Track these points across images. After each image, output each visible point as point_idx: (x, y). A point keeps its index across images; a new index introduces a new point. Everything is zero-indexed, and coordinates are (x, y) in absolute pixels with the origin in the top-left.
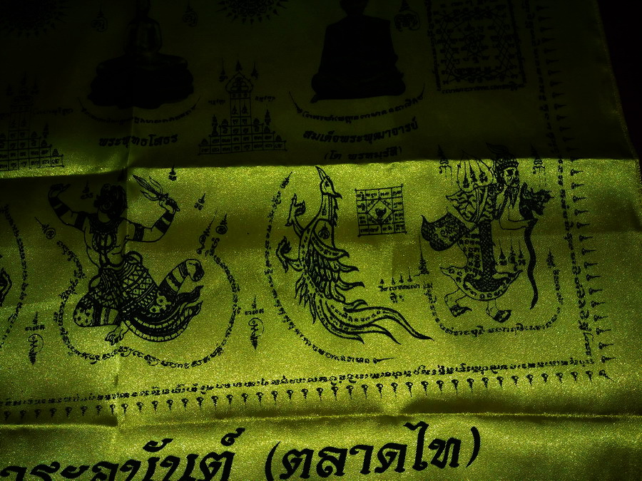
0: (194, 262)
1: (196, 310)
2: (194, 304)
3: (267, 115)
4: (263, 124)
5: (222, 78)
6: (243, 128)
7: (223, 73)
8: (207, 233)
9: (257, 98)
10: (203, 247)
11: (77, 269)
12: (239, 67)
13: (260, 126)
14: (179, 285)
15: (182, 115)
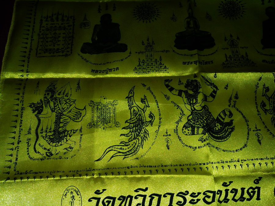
0: (228, 110)
1: (233, 129)
2: (231, 127)
3: (246, 54)
4: (245, 57)
5: (226, 40)
6: (238, 58)
7: (225, 38)
8: (231, 99)
9: (241, 47)
10: (230, 104)
11: (181, 112)
12: (231, 36)
13: (245, 58)
14: (224, 119)
15: (213, 53)
